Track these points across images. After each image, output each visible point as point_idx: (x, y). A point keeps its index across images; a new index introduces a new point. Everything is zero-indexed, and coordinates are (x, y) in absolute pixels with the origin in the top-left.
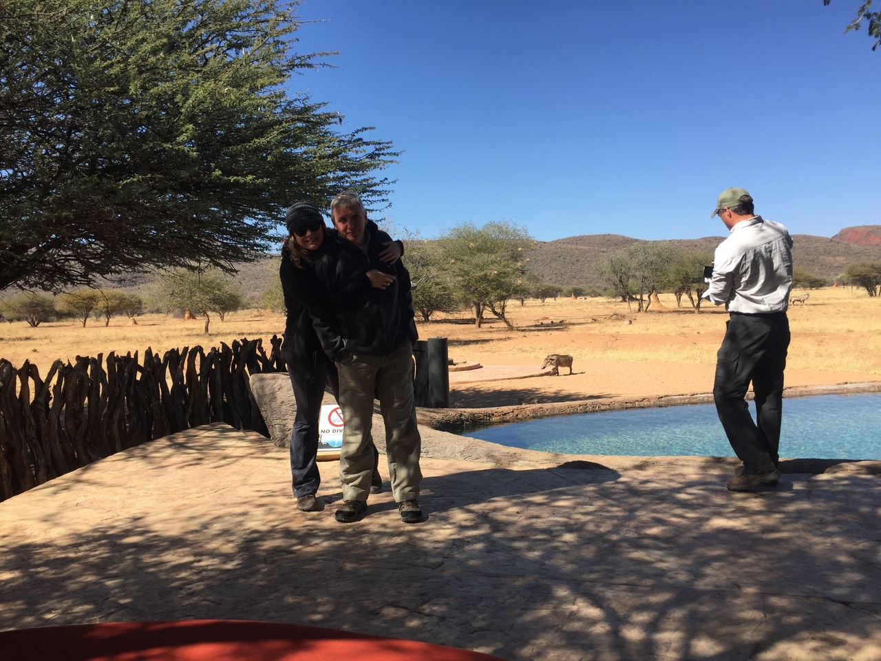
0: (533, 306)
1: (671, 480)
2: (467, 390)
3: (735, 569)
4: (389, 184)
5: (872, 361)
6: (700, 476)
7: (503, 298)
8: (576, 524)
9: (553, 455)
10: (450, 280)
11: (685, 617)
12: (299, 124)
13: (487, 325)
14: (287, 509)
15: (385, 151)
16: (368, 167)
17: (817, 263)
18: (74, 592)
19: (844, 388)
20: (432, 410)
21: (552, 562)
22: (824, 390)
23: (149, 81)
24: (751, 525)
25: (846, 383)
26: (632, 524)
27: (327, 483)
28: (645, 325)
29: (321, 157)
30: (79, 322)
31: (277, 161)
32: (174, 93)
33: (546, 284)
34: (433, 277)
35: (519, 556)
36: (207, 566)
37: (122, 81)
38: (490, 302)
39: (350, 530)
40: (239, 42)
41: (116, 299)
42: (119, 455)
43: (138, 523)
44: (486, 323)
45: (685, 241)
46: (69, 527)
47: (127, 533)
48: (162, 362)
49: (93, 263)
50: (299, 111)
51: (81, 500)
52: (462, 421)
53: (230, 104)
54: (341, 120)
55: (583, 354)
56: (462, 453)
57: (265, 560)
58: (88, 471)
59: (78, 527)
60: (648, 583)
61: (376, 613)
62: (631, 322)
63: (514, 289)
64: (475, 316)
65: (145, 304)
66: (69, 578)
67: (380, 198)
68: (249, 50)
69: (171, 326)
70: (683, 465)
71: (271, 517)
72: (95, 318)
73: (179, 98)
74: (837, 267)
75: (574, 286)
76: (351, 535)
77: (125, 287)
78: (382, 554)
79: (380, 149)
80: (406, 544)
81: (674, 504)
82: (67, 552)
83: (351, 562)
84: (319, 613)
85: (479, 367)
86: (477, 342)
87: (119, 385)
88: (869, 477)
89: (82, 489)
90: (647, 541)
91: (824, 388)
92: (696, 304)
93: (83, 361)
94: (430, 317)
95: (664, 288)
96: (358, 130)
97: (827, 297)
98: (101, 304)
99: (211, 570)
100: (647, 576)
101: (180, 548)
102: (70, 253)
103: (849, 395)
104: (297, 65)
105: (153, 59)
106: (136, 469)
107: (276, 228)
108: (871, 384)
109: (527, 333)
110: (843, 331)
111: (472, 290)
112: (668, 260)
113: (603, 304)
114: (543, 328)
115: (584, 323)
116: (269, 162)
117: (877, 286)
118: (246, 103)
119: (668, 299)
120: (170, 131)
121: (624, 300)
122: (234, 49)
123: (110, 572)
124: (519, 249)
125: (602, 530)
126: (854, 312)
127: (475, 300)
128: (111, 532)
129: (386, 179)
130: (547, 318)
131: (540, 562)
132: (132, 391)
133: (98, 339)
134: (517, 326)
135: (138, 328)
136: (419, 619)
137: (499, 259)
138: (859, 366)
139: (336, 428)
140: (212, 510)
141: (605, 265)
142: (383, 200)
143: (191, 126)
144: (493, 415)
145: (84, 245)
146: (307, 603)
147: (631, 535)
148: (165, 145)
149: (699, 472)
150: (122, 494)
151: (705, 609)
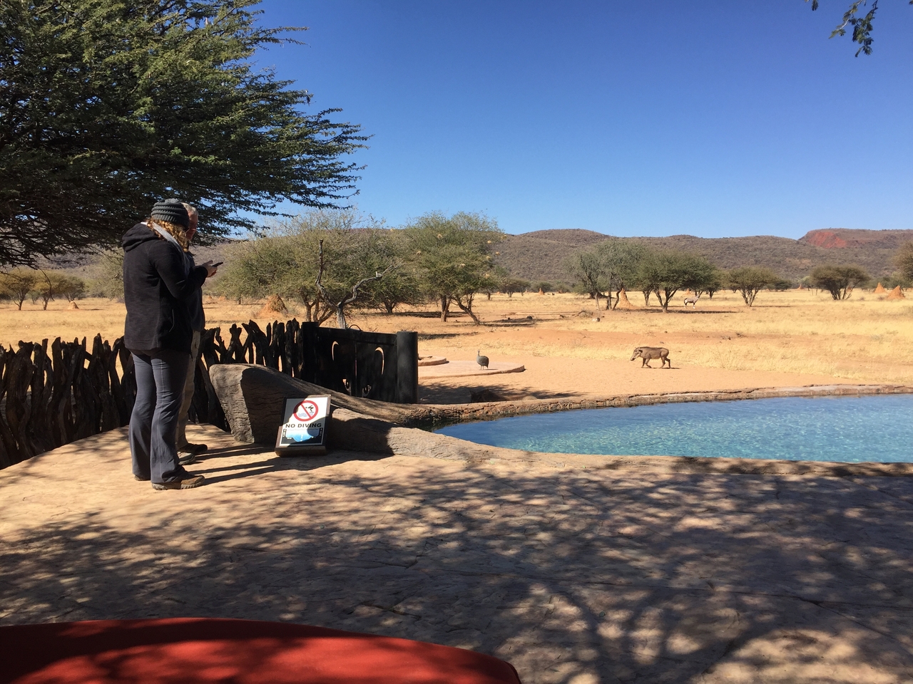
0: (500, 300)
1: (642, 480)
2: (432, 385)
3: (708, 567)
4: (357, 169)
5: (836, 364)
6: (671, 476)
7: (470, 292)
8: (550, 523)
9: (526, 453)
10: (416, 272)
11: (660, 615)
12: (263, 102)
13: (453, 319)
14: (252, 506)
15: (353, 135)
16: (336, 150)
17: (784, 265)
18: (27, 590)
19: (811, 391)
20: (400, 405)
21: (528, 561)
22: (791, 392)
23: (103, 49)
24: (722, 525)
25: (812, 386)
26: (607, 522)
27: (292, 479)
28: (613, 323)
29: (289, 138)
30: (14, 305)
31: (241, 140)
32: (129, 62)
33: (514, 278)
34: (398, 268)
35: (493, 555)
36: (170, 564)
37: (75, 47)
38: (457, 296)
39: (319, 528)
40: (200, 11)
41: (55, 281)
42: (66, 448)
43: (94, 519)
44: (451, 317)
45: (654, 239)
46: (18, 523)
47: (82, 529)
48: (112, 350)
49: (34, 242)
50: (262, 88)
51: (28, 494)
52: (431, 417)
53: (191, 78)
54: (308, 100)
55: (551, 352)
56: (433, 450)
57: (231, 558)
58: (35, 464)
59: (27, 522)
60: (623, 582)
61: (349, 612)
62: (599, 320)
63: (482, 283)
64: (440, 309)
65: (88, 287)
66: (21, 576)
67: (348, 184)
68: (213, 20)
69: (115, 312)
70: (655, 465)
71: (236, 514)
72: (31, 301)
73: (136, 68)
74: (803, 269)
75: (542, 282)
76: (320, 533)
77: (65, 268)
78: (352, 552)
79: (348, 132)
80: (377, 542)
81: (648, 503)
82: (17, 549)
83: (321, 561)
84: (290, 612)
85: (445, 362)
86: (442, 336)
87: (65, 374)
88: (836, 479)
89: (28, 483)
90: (621, 540)
91: (791, 390)
92: (664, 302)
93: (26, 347)
94: (394, 310)
95: (633, 285)
96: (325, 112)
97: (792, 299)
98: (38, 286)
99: (173, 568)
100: (622, 575)
101: (139, 545)
102: (9, 230)
103: (815, 397)
104: (262, 39)
105: (107, 25)
106: (86, 463)
107: (236, 212)
108: (836, 387)
109: (494, 328)
110: (808, 334)
111: (439, 282)
112: (637, 258)
113: (570, 300)
114: (510, 323)
115: (552, 320)
116: (233, 141)
117: (841, 290)
118: (209, 77)
119: (636, 297)
120: (125, 104)
121: (592, 297)
122: (194, 19)
123: (65, 570)
124: (489, 242)
125: (577, 529)
126: (819, 315)
127: (441, 292)
128: (64, 528)
129: (354, 164)
130: (514, 314)
131: (515, 560)
132: (79, 380)
133: (35, 323)
134: (483, 320)
135: (79, 313)
136: (394, 617)
137: (467, 251)
138: (823, 369)
139: (302, 423)
140: (172, 506)
141: (575, 261)
142: (350, 186)
143: (149, 99)
144: (463, 411)
145: (26, 223)
146: (277, 602)
147: (605, 534)
148: (120, 119)
149: (671, 472)
150: (73, 488)
151: (679, 607)
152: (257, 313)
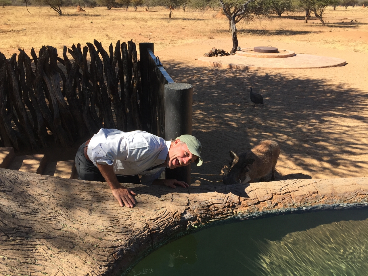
0: (340, 10)
7: (323, 6)
38: (315, 9)
44: (310, 19)
63: (330, 1)
64: (305, 15)
85: (294, 55)
94: (281, 15)
98: (133, 1)
114: (343, 25)
127: (306, 7)
130: (346, 19)
134: (327, 23)
135: (147, 13)
152: (215, 15)
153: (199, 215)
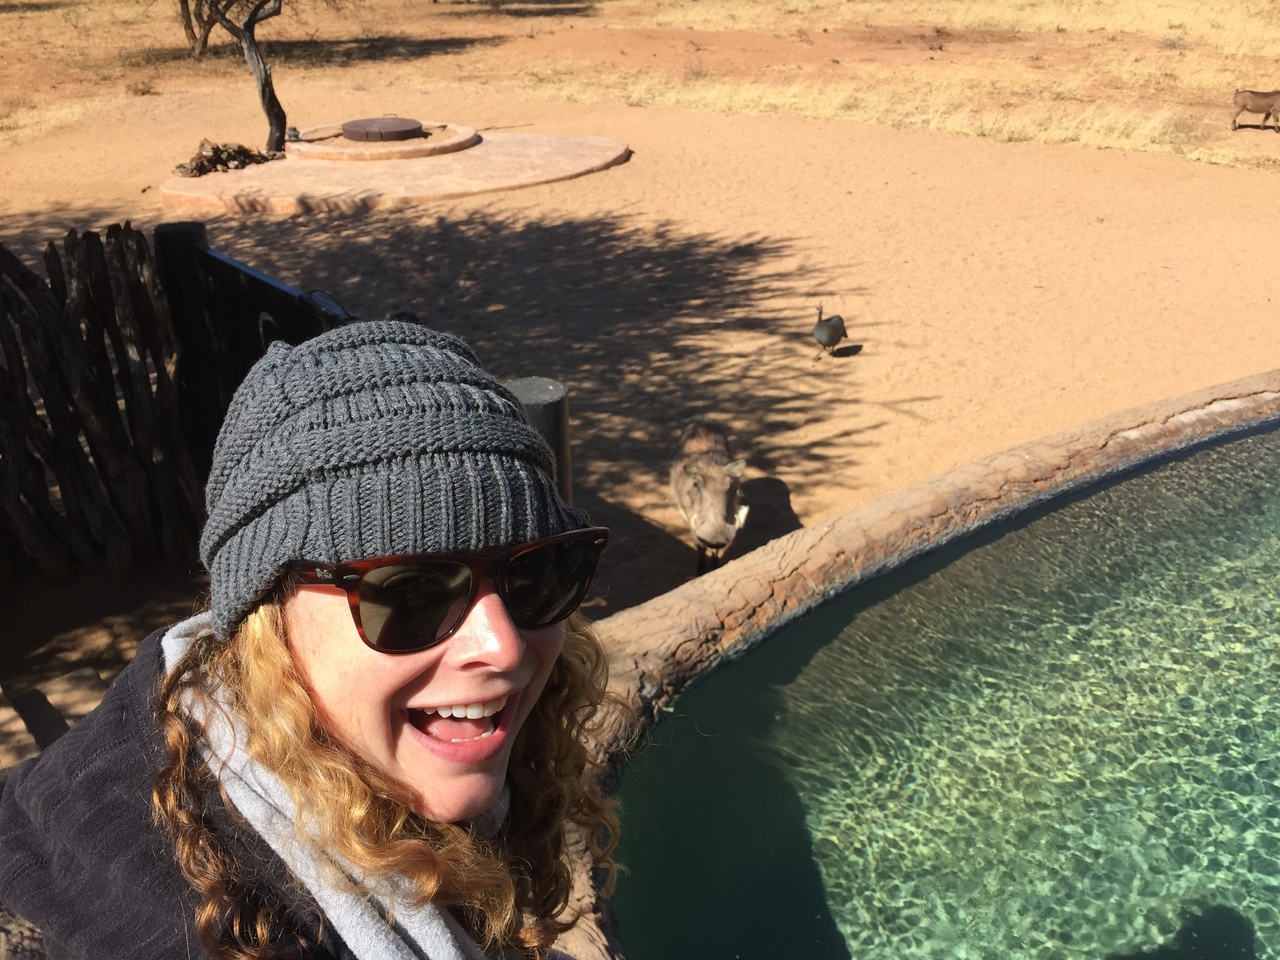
153: (666, 681)
